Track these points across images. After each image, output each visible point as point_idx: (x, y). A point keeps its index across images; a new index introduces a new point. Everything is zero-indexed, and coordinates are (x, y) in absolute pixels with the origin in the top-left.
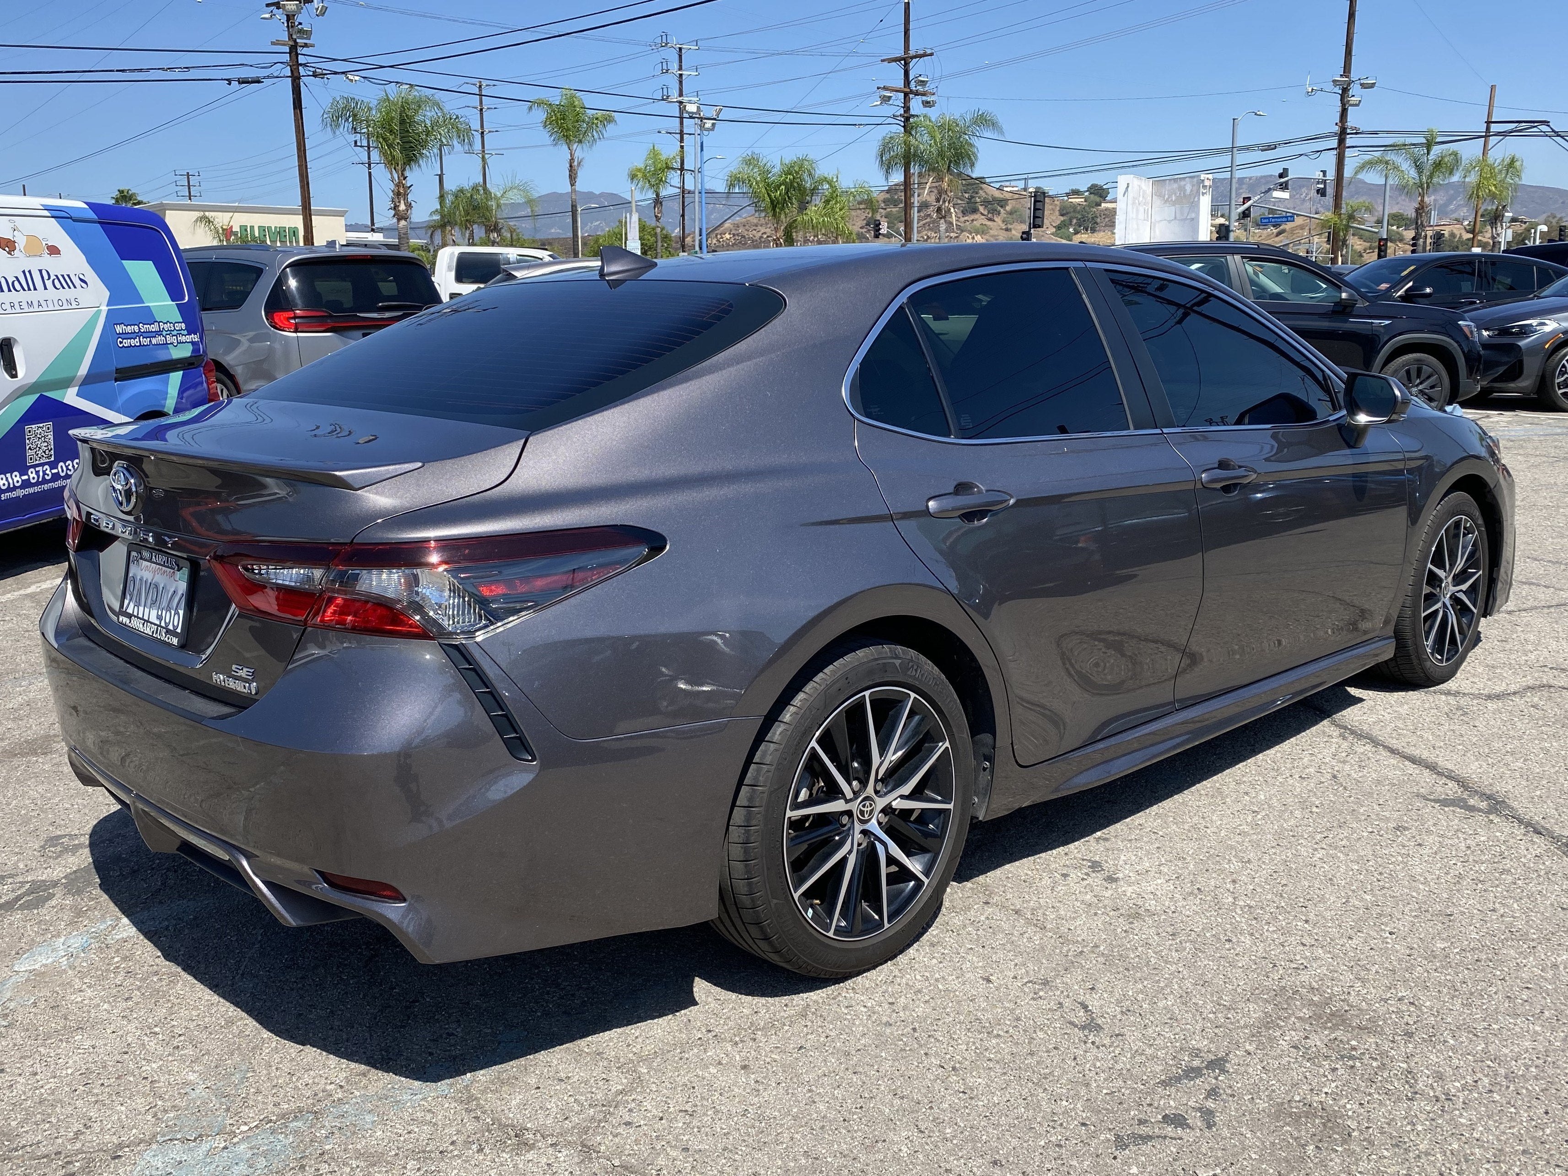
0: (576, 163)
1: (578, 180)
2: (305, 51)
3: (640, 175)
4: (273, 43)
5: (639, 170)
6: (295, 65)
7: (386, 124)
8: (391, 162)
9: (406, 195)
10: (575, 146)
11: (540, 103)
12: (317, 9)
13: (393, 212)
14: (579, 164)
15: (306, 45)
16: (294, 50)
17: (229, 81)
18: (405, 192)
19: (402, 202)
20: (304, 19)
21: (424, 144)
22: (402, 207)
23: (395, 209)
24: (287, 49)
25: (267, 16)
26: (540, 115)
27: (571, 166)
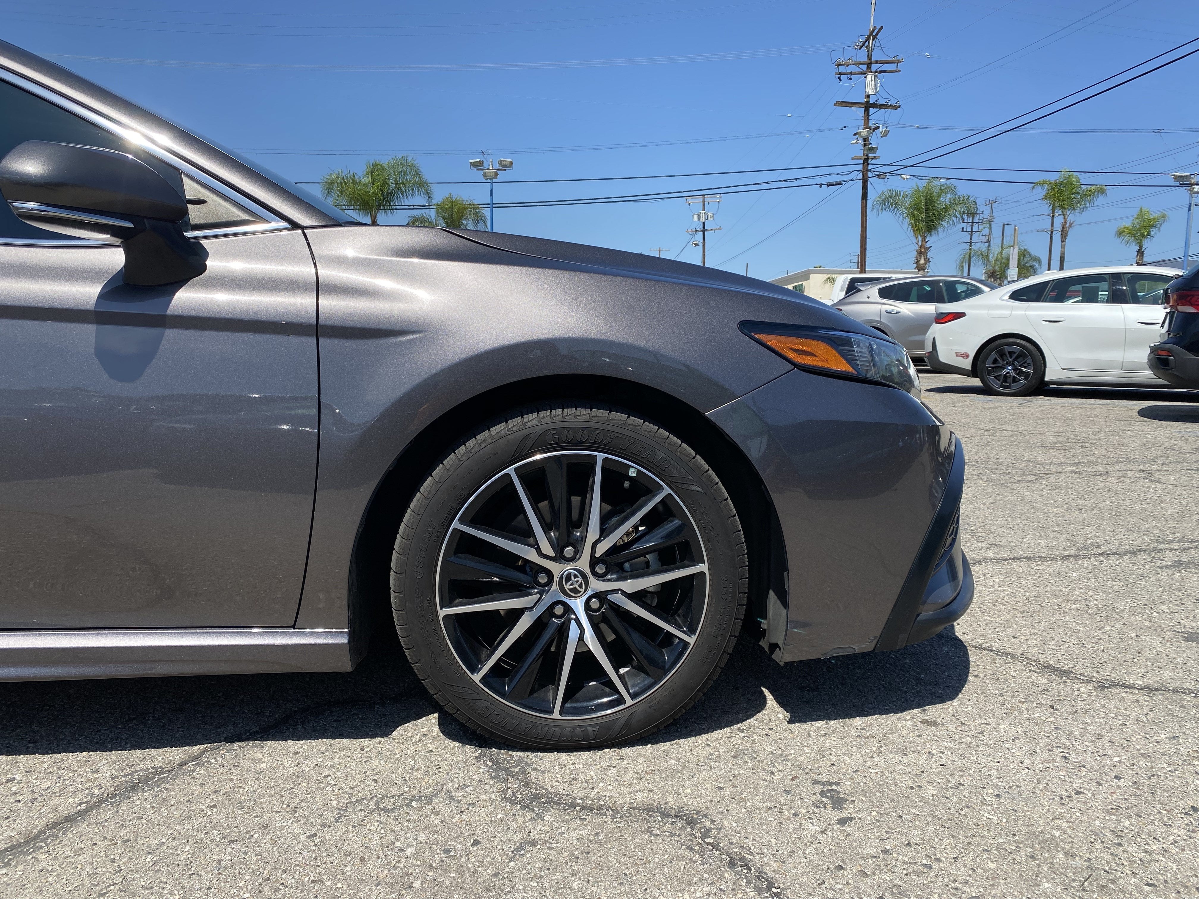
0: (1068, 225)
1: (1068, 238)
2: (873, 161)
3: (1127, 232)
4: (853, 159)
5: (1127, 228)
6: (865, 171)
7: (916, 207)
8: (916, 229)
9: (925, 253)
10: (1068, 213)
11: (1042, 184)
12: (881, 133)
13: (915, 265)
14: (1070, 226)
15: (875, 158)
16: (866, 161)
17: (821, 185)
18: (925, 251)
19: (923, 258)
20: (874, 141)
21: (940, 217)
22: (922, 261)
23: (917, 263)
24: (861, 161)
25: (854, 142)
26: (1041, 192)
27: (1063, 228)
